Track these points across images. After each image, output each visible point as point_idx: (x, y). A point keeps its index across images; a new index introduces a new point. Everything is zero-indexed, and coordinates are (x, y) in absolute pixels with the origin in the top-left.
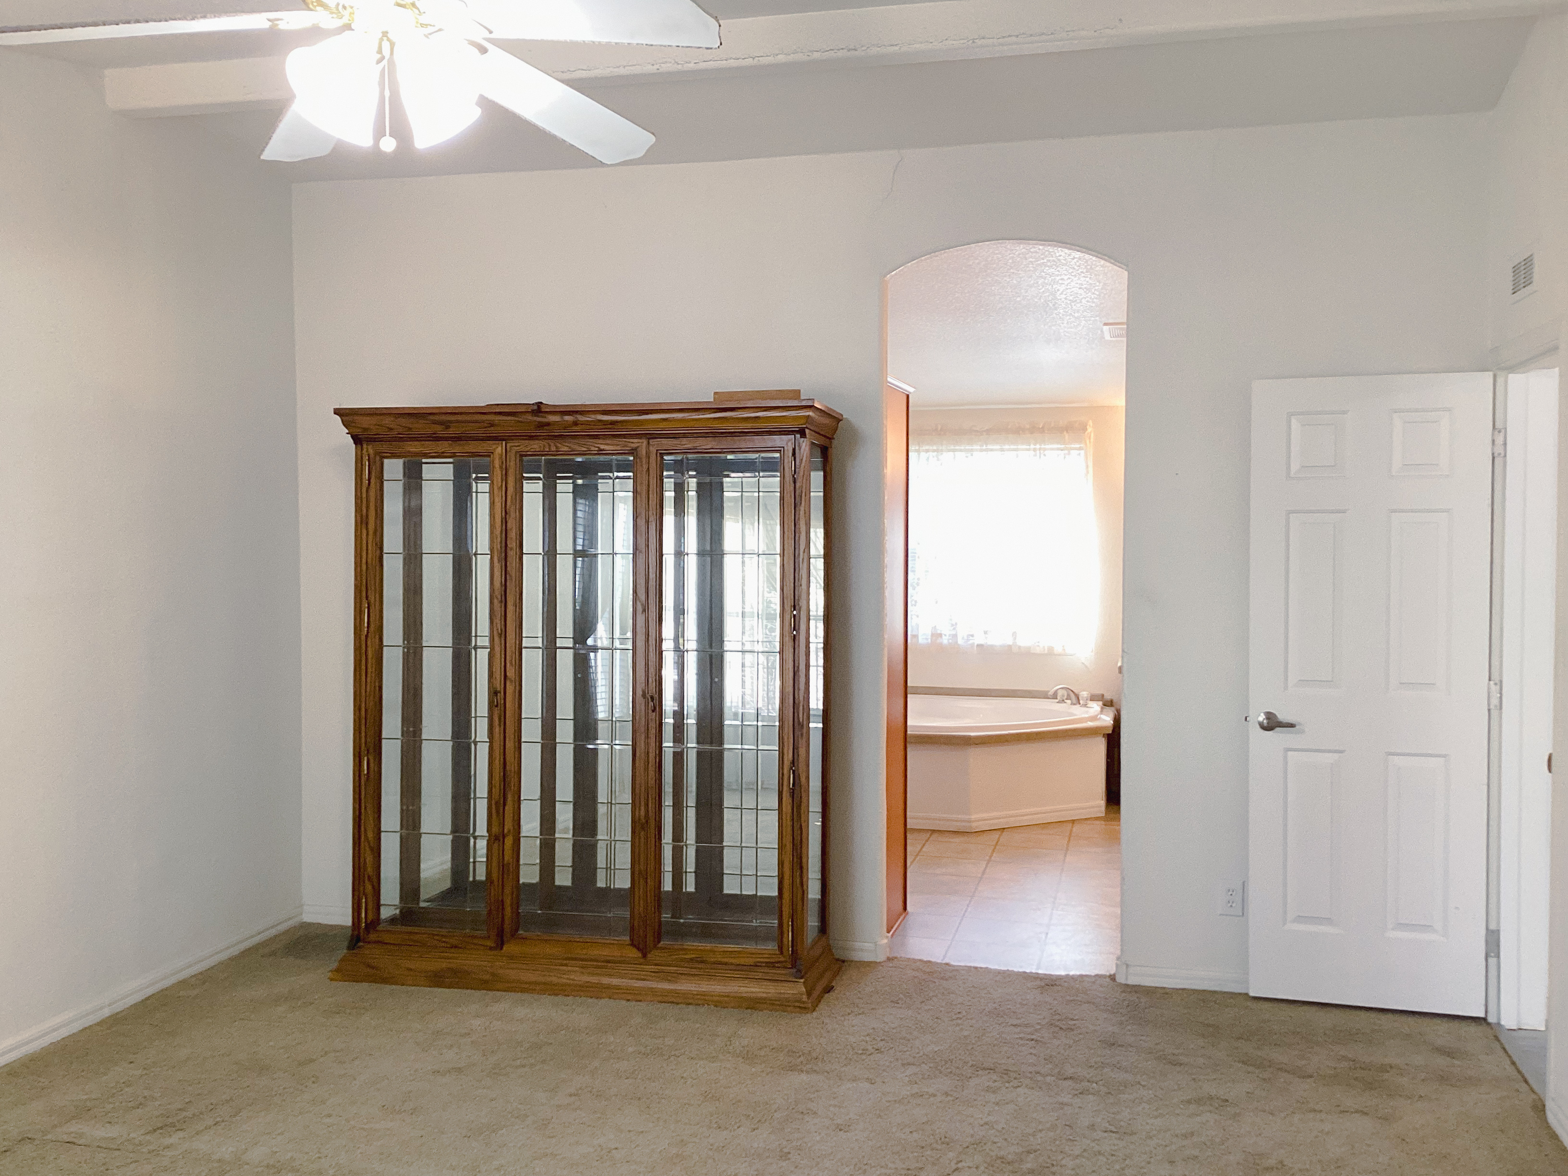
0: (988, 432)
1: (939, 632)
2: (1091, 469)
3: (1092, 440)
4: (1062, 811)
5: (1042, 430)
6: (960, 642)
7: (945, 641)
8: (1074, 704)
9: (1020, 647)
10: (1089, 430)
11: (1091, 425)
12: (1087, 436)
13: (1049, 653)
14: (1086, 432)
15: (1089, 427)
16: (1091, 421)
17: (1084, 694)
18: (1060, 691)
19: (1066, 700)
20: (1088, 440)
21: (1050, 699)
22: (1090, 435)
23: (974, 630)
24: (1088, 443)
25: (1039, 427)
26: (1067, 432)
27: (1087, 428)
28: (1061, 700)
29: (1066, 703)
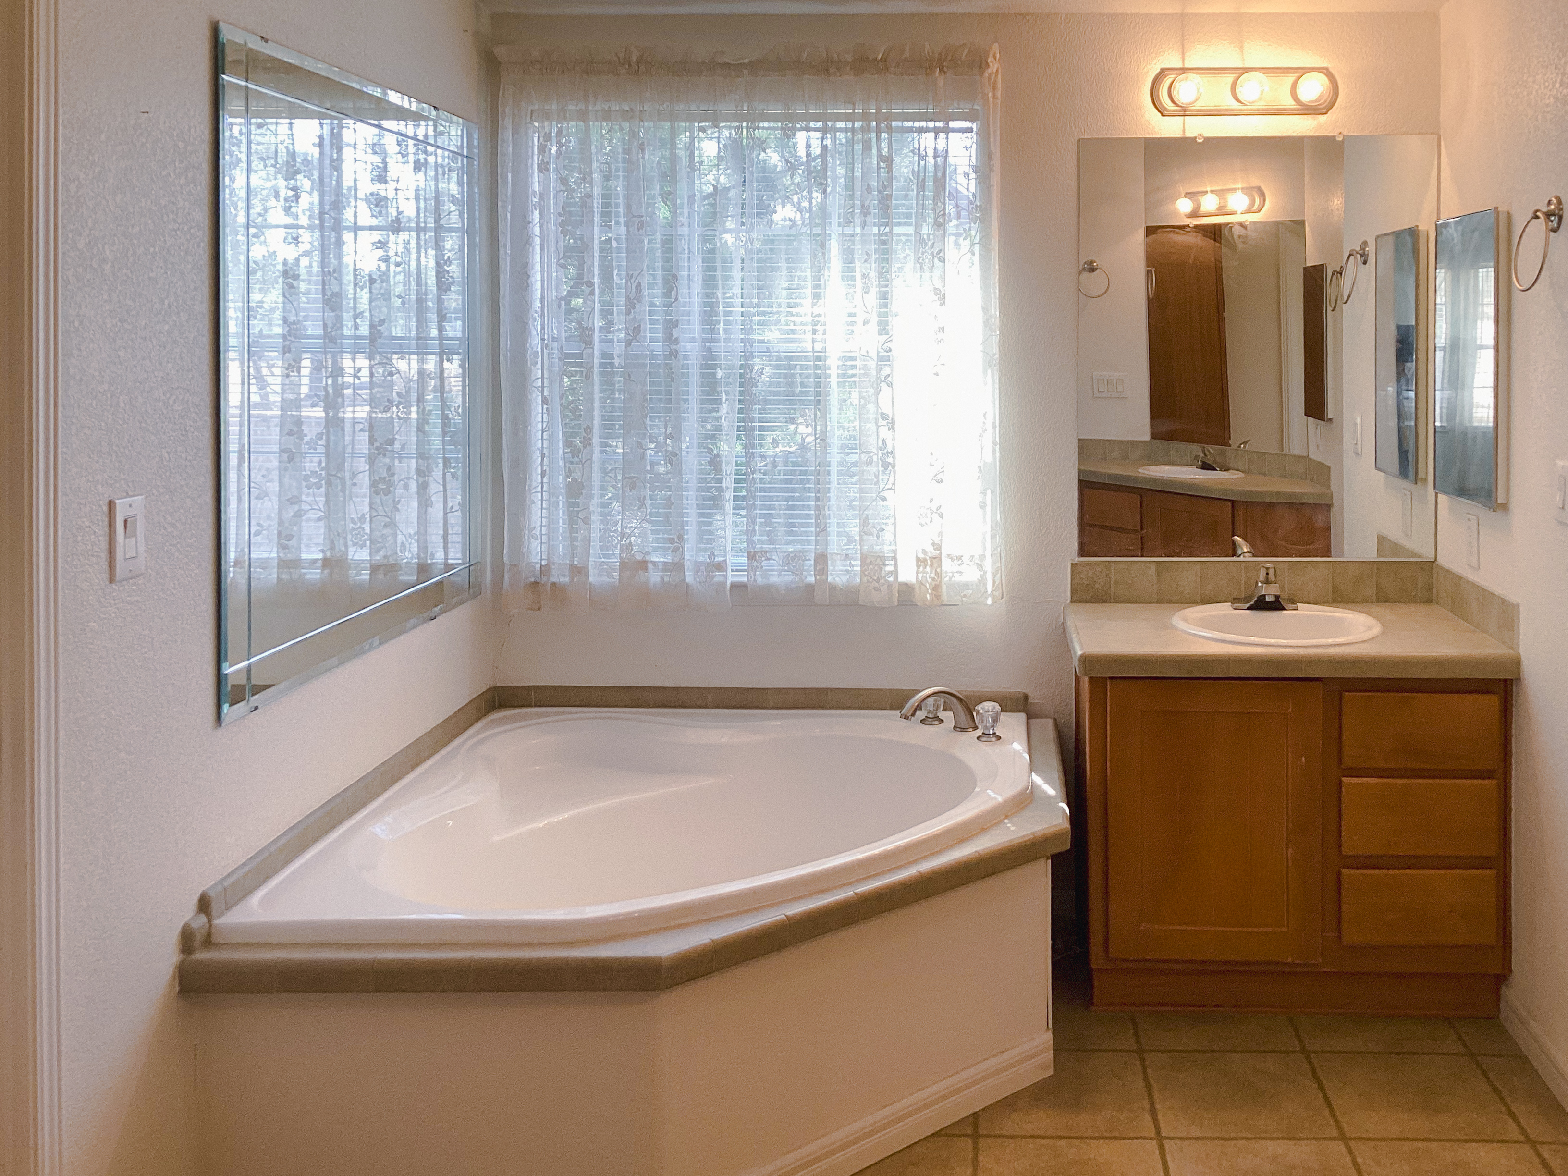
0: (755, 67)
1: (639, 557)
2: (997, 162)
3: (999, 94)
4: (909, 1114)
5: (881, 66)
6: (689, 578)
7: (654, 577)
8: (963, 730)
9: (833, 588)
10: (994, 67)
11: (998, 56)
12: (987, 84)
13: (901, 603)
14: (987, 75)
15: (992, 62)
16: (996, 45)
17: (988, 708)
18: (931, 700)
19: (942, 715)
20: (990, 94)
21: (906, 718)
22: (995, 82)
23: (721, 556)
24: (991, 99)
25: (876, 59)
26: (941, 70)
27: (987, 63)
28: (931, 716)
29: (942, 721)
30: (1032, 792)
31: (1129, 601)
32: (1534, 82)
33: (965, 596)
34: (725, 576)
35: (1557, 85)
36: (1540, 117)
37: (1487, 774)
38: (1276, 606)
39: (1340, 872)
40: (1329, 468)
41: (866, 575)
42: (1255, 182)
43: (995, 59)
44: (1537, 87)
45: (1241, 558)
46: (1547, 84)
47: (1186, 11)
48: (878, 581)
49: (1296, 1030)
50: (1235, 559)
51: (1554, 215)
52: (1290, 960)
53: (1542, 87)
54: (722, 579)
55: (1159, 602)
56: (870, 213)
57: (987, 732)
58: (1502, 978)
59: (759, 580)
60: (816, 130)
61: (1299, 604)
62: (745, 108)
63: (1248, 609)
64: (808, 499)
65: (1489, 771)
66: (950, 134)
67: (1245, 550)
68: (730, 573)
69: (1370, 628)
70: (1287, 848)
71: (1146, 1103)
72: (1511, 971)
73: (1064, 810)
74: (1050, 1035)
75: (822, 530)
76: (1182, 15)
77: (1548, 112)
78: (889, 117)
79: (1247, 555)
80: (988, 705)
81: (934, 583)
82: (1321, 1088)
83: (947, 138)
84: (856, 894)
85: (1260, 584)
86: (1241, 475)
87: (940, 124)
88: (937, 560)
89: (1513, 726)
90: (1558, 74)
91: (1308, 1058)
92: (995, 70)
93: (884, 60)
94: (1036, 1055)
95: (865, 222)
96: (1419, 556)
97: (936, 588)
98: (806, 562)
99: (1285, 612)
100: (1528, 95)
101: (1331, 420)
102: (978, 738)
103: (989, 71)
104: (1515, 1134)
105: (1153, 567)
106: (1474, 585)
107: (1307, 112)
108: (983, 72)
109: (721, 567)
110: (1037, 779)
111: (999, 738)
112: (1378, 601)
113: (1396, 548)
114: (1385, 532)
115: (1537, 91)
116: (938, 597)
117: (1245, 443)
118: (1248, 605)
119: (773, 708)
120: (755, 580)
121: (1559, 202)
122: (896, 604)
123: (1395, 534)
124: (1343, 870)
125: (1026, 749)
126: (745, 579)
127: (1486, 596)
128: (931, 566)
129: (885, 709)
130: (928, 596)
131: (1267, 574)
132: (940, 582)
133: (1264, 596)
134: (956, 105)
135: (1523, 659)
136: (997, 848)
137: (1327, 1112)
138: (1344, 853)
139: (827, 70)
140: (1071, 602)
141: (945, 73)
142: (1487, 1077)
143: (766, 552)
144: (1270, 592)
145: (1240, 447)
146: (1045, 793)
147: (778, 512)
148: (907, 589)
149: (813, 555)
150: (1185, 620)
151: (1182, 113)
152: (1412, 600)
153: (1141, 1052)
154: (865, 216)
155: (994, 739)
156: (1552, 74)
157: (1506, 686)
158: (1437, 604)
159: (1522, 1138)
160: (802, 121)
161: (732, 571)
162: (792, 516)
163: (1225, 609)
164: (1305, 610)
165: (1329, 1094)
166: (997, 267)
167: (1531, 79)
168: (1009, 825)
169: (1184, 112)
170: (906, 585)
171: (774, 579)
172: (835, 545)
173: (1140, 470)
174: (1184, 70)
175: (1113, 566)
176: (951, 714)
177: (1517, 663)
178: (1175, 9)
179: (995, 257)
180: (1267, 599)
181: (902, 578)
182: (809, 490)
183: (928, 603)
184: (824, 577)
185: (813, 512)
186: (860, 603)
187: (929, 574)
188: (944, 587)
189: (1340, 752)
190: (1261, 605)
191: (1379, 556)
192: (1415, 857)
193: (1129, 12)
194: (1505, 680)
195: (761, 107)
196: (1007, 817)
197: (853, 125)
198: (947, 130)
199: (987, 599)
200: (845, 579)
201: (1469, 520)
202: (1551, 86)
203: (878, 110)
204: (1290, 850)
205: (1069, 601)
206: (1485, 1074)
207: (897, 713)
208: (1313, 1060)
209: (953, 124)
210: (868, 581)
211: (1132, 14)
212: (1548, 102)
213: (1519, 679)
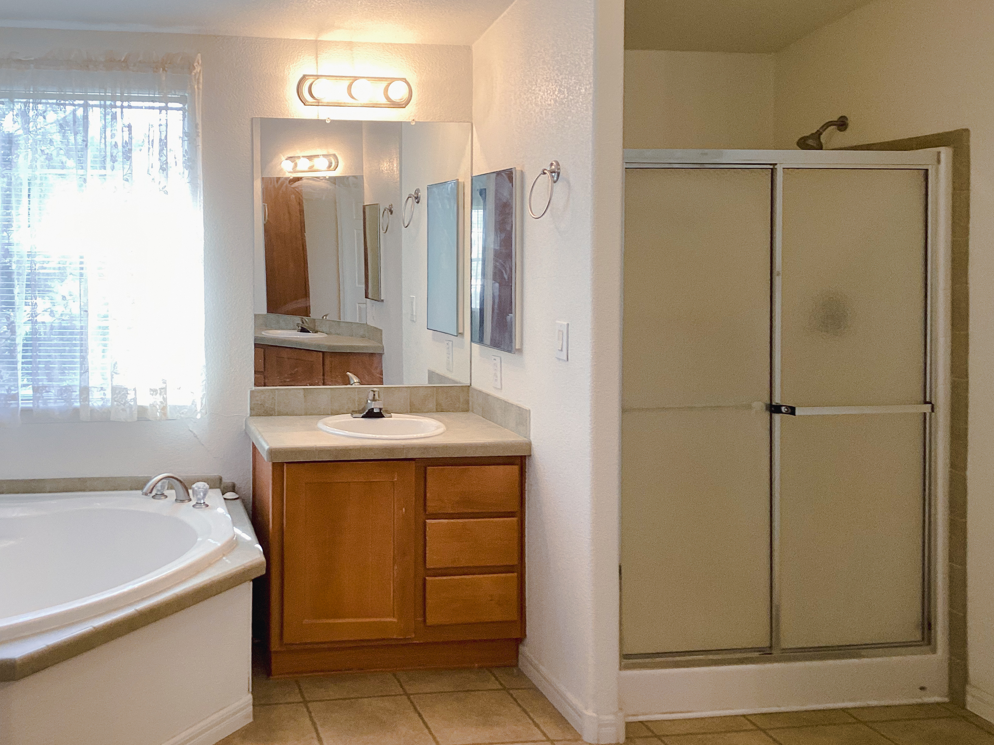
0: (39, 63)
2: (200, 130)
3: (201, 87)
5: (124, 65)
8: (182, 501)
9: (93, 410)
10: (198, 69)
11: (200, 62)
12: (193, 79)
13: (140, 419)
14: (193, 74)
15: (197, 66)
16: (199, 55)
17: (201, 486)
18: (160, 484)
19: (166, 492)
20: (196, 87)
21: (146, 494)
22: (198, 79)
23: (15, 391)
24: (196, 90)
25: (120, 61)
26: (164, 70)
27: (193, 66)
28: (159, 493)
29: (166, 497)
30: (236, 539)
31: (287, 414)
32: (540, 90)
33: (183, 413)
34: (18, 404)
35: (556, 93)
36: (544, 112)
37: (510, 514)
38: (379, 415)
39: (425, 579)
40: (381, 331)
41: (116, 401)
42: (332, 151)
43: (199, 63)
44: (541, 93)
45: (353, 386)
46: (549, 92)
47: (319, 39)
48: (124, 404)
49: (399, 681)
50: (349, 386)
51: (554, 172)
52: (395, 637)
53: (546, 94)
54: (16, 406)
55: (306, 414)
56: (117, 161)
57: (199, 502)
58: (520, 640)
59: (41, 405)
60: (79, 105)
61: (392, 414)
62: (32, 90)
63: (363, 417)
64: (75, 351)
65: (512, 512)
66: (168, 111)
67: (355, 381)
68: (20, 402)
69: (438, 428)
70: (394, 565)
71: (314, 735)
72: (526, 635)
73: (259, 550)
74: (250, 696)
75: (85, 371)
76: (316, 41)
77: (550, 109)
78: (129, 99)
79: (356, 384)
80: (201, 484)
81: (162, 405)
82: (420, 715)
83: (167, 114)
84: (136, 610)
85: (369, 402)
86: (326, 335)
87: (163, 105)
88: (163, 390)
89: (526, 484)
90: (556, 86)
91: (409, 698)
92: (198, 71)
93: (125, 61)
94: (242, 709)
95: (114, 167)
96: (457, 383)
97: (164, 408)
98: (74, 393)
99: (384, 419)
100: (535, 98)
101: (383, 300)
102: (194, 506)
103: (195, 71)
104: (540, 736)
105: (302, 393)
106: (498, 399)
107: (392, 106)
108: (191, 72)
109: (15, 397)
110: (238, 531)
111: (207, 506)
112: (437, 411)
113: (442, 378)
114: (433, 369)
115: (542, 96)
116: (165, 414)
117: (326, 316)
118: (362, 415)
119: (50, 492)
120: (38, 406)
121: (558, 164)
122: (136, 419)
123: (441, 370)
124: (427, 578)
125: (227, 512)
126: (31, 405)
127: (507, 406)
128: (160, 394)
129: (127, 490)
130: (158, 414)
131: (374, 395)
132: (166, 404)
133: (373, 409)
134: (173, 93)
135: (533, 443)
136: (222, 576)
137: (426, 731)
138: (427, 567)
139: (88, 66)
140: (251, 416)
141: (166, 71)
142: (517, 702)
143: (46, 387)
144: (376, 407)
145: (323, 318)
146: (244, 539)
147: (54, 360)
148: (142, 410)
149: (78, 388)
150: (326, 424)
151: (317, 104)
152: (456, 410)
153: (305, 702)
154: (114, 163)
155: (204, 506)
156: (553, 85)
157: (522, 461)
158: (472, 411)
159: (544, 738)
160: (70, 100)
161: (22, 400)
162: (64, 363)
163: (348, 418)
164: (396, 417)
165: (426, 720)
166: (202, 198)
167: (537, 89)
168: (227, 561)
169: (318, 103)
170: (142, 407)
171: (51, 405)
172: (94, 381)
173: (263, 333)
174: (318, 77)
175: (277, 392)
176: (173, 491)
177: (529, 445)
178: (312, 37)
179: (200, 192)
180: (375, 411)
181: (140, 403)
182: (75, 345)
183: (158, 419)
184: (87, 403)
185: (79, 360)
186: (112, 419)
187: (159, 399)
188: (168, 408)
189: (425, 505)
190: (371, 414)
191: (429, 383)
192: (468, 567)
193: (283, 38)
194: (521, 456)
195: (42, 89)
196: (224, 555)
197: (105, 103)
198: (167, 108)
199: (197, 415)
200: (100, 403)
201: (495, 360)
202: (552, 93)
203: (122, 93)
204: (396, 567)
205: (248, 415)
206: (515, 700)
207: (140, 492)
208: (413, 700)
209: (170, 105)
210: (117, 405)
211: (285, 39)
212: (549, 103)
213: (530, 456)
